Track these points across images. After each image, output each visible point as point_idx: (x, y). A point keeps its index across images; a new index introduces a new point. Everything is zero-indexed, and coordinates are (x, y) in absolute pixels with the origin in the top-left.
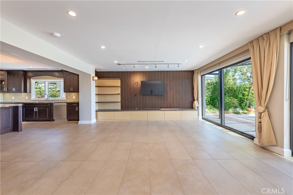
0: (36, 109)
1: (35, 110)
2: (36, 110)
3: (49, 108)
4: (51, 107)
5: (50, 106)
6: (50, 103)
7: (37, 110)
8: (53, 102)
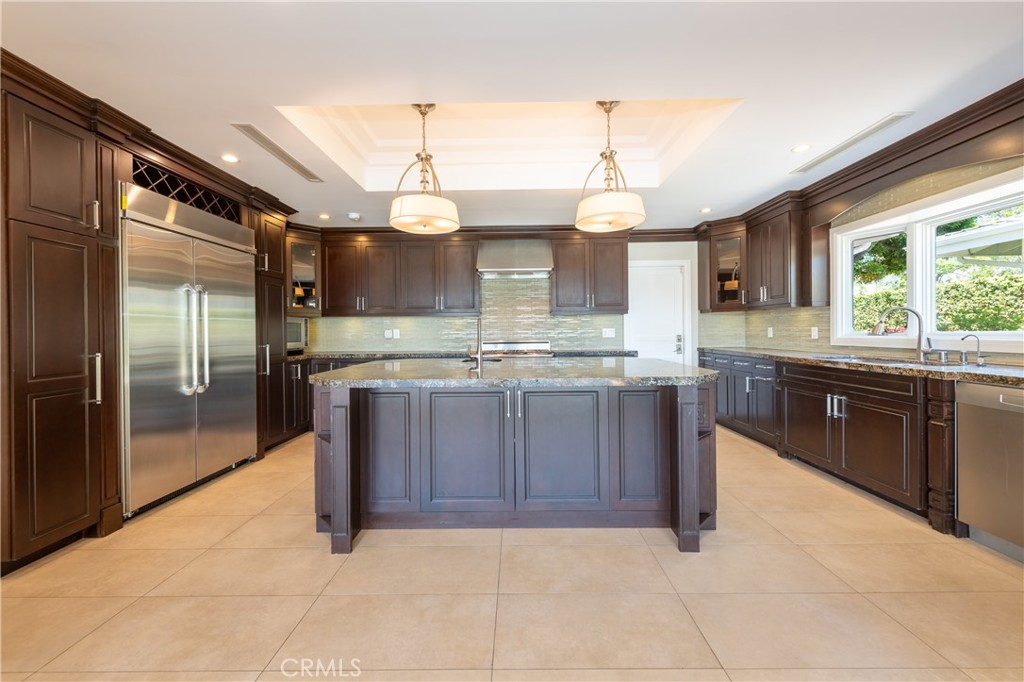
0: (834, 405)
1: (832, 411)
2: (836, 413)
3: (920, 415)
4: (939, 416)
5: (927, 400)
6: (926, 379)
7: (840, 411)
8: (955, 369)
